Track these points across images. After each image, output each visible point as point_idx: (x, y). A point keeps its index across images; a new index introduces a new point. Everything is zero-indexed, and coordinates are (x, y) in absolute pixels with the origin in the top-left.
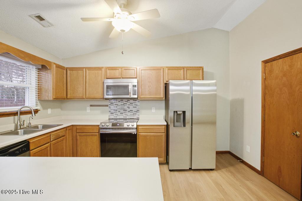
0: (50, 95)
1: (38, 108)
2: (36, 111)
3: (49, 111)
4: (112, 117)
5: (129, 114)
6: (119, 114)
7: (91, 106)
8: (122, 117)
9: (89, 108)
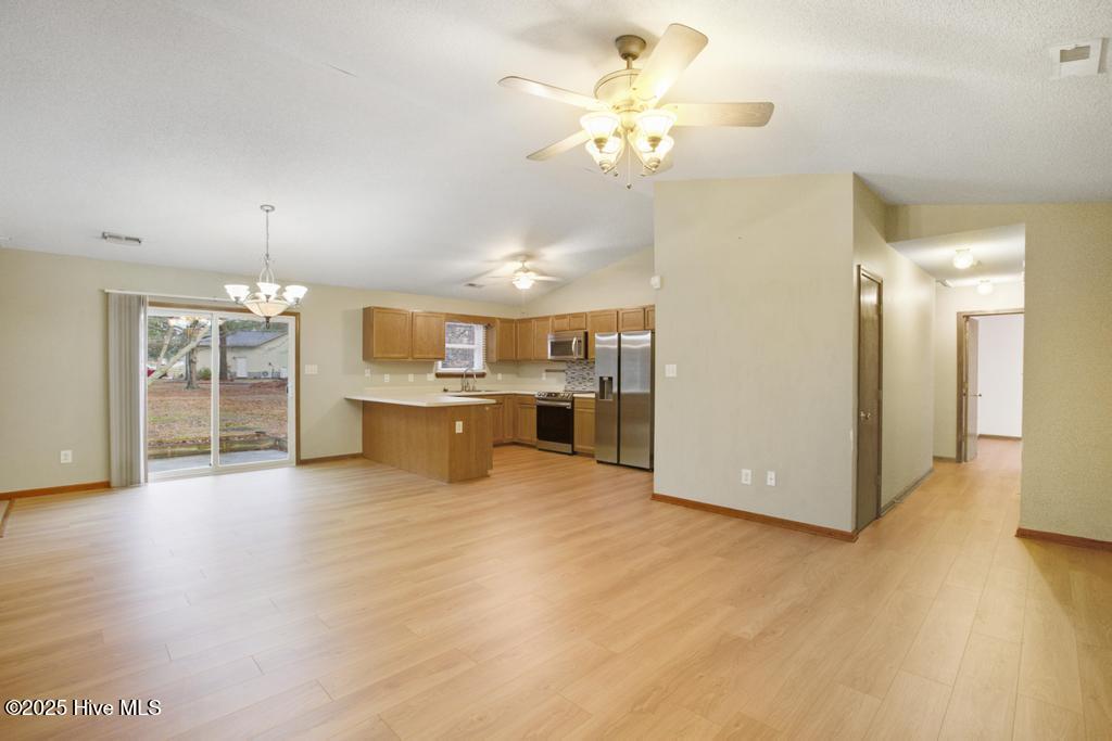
0: (494, 357)
1: (485, 371)
2: (482, 375)
3: (500, 376)
4: (569, 388)
5: (589, 384)
6: (577, 383)
7: (547, 371)
8: (580, 389)
9: (544, 374)
